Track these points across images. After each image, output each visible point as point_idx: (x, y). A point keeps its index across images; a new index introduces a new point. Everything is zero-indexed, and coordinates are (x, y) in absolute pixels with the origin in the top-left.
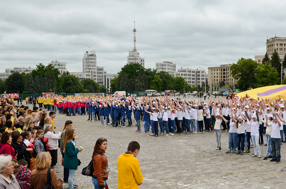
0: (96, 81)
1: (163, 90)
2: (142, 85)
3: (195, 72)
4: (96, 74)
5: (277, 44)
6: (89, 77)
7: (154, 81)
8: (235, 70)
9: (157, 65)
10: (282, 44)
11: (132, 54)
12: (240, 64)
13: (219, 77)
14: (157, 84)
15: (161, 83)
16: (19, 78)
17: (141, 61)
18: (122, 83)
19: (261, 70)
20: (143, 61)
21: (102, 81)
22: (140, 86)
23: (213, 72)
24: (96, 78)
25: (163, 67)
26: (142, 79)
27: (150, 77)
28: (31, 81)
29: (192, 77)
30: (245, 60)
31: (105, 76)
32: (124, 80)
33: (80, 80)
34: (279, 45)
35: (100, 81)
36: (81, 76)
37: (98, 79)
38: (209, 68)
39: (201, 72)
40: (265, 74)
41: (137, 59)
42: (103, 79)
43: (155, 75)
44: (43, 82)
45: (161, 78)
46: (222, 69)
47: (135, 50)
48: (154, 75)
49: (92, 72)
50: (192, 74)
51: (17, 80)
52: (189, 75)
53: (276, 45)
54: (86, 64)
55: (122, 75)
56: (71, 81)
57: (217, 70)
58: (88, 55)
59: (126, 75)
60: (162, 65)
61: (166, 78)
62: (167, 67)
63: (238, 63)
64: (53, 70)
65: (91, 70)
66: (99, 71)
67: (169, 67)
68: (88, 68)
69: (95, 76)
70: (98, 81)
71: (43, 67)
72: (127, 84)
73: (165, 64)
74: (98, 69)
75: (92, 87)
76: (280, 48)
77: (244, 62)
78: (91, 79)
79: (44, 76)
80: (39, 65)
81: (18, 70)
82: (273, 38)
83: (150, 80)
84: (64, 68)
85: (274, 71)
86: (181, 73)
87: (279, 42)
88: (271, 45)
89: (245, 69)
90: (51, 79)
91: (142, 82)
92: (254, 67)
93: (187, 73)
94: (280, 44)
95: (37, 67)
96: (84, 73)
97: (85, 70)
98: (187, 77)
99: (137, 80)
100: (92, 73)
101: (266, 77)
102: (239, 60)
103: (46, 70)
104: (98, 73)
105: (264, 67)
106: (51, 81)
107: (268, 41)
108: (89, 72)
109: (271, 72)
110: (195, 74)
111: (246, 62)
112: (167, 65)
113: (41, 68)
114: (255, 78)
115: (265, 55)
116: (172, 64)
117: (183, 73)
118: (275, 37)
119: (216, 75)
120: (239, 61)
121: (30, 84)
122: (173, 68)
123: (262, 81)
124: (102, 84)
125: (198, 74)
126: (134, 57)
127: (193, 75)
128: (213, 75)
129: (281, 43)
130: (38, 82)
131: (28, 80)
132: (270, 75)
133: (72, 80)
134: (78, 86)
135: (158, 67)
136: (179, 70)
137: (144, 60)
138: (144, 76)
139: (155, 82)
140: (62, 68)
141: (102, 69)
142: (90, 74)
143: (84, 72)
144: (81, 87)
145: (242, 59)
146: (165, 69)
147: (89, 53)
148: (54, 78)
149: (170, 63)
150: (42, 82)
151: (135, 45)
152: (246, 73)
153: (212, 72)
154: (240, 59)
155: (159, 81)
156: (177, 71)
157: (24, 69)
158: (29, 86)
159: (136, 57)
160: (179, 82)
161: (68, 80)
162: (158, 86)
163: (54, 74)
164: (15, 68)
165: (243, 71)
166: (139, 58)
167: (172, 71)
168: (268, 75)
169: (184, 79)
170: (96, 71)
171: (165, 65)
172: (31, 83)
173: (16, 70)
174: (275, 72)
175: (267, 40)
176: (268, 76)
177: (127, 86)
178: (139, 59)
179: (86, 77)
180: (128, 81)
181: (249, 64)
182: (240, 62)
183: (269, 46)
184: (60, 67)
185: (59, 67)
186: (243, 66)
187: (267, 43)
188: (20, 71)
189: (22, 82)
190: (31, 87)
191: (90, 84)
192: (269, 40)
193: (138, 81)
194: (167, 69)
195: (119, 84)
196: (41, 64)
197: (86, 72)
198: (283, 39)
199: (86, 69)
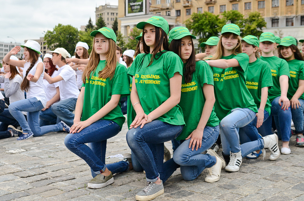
5: (108, 13)
8: (51, 39)
10: (113, 13)
12: (57, 31)
30: (63, 26)
34: (110, 14)
53: (106, 14)
63: (55, 30)
76: (111, 19)
77: (61, 29)
82: (103, 6)
87: (110, 11)
89: (62, 37)
94: (111, 13)
102: (56, 26)
105: (87, 36)
111: (64, 28)
118: (106, 5)
120: (55, 28)
129: (113, 11)
145: (60, 25)
152: (64, 42)
154: (57, 25)
165: (60, 40)
175: (96, 8)
181: (68, 31)
182: (57, 29)
183: (98, 15)
186: (60, 34)
187: (96, 12)
192: (98, 8)
198: (114, 7)
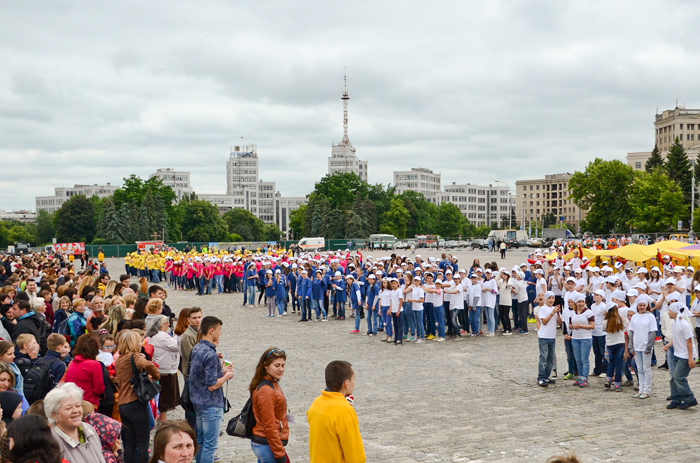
0: (257, 215)
1: (411, 235)
2: (363, 224)
3: (486, 192)
4: (257, 199)
5: (681, 125)
6: (241, 205)
7: (389, 213)
8: (581, 188)
9: (397, 176)
10: (693, 125)
11: (340, 151)
12: (593, 173)
13: (541, 203)
14: (396, 220)
15: (407, 218)
16: (85, 209)
17: (361, 167)
18: (316, 219)
19: (642, 186)
20: (363, 167)
21: (269, 214)
22: (358, 225)
23: (528, 192)
24: (257, 206)
25: (411, 181)
26: (361, 210)
27: (381, 204)
28: (111, 215)
29: (478, 204)
30: (605, 162)
31: (277, 202)
32: (322, 212)
33: (222, 213)
34: (685, 126)
35: (265, 214)
36: (223, 202)
37: (261, 211)
38: (518, 183)
39: (498, 193)
40: (653, 197)
41: (351, 162)
42: (272, 209)
43: (393, 200)
44: (139, 218)
45: (406, 206)
46: (548, 186)
47: (346, 143)
48: (388, 200)
49: (247, 193)
50: (478, 196)
51: (80, 213)
52: (471, 199)
53: (677, 126)
54: (235, 175)
55: (317, 199)
56: (201, 214)
57: (538, 188)
58: (239, 155)
59: (327, 200)
60: (409, 176)
61: (418, 207)
62: (419, 181)
63: (588, 171)
64: (160, 190)
65: (246, 189)
66: (264, 191)
67: (425, 182)
68: (239, 185)
69: (254, 202)
70: (262, 214)
71: (138, 182)
72: (328, 221)
73: (415, 173)
74: (261, 188)
75: (246, 227)
76: (688, 135)
77: (601, 168)
78: (245, 208)
79: (139, 204)
80: (128, 177)
81: (83, 189)
82: (670, 112)
83: (380, 210)
84: (186, 186)
85: (674, 190)
86: (451, 195)
87: (686, 121)
88: (665, 128)
89: (604, 185)
90: (156, 210)
91: (362, 217)
92: (626, 179)
93: (467, 195)
94: (688, 125)
95: (125, 182)
96: (229, 197)
97: (233, 190)
98: (468, 203)
99: (350, 212)
100: (247, 196)
101: (654, 203)
102: (590, 163)
103: (145, 191)
104: (261, 195)
105: (650, 180)
106: (156, 214)
107: (659, 118)
108: (242, 193)
109: (667, 191)
110: (485, 197)
111: (606, 167)
112: (419, 177)
113: (134, 185)
114: (628, 206)
115: (652, 151)
116: (431, 175)
117: (458, 195)
118: (677, 108)
119: (535, 200)
120: (589, 167)
121: (109, 221)
122: (433, 183)
123: (645, 213)
124: (270, 222)
125: (491, 197)
126: (343, 159)
127: (482, 200)
128: (529, 200)
129: (691, 122)
130: (128, 217)
131: (106, 212)
132: (664, 199)
133: (204, 211)
134: (216, 226)
135: (400, 182)
136: (448, 188)
137: (366, 166)
138: (367, 202)
139: (392, 216)
140: (182, 185)
141: (270, 187)
142: (244, 197)
143: (229, 193)
144: (222, 228)
145: (598, 161)
146: (416, 185)
147: (241, 151)
148: (161, 208)
149: (427, 171)
150: (136, 218)
151: (346, 132)
152: (607, 193)
153: (525, 192)
154: (593, 162)
155: (402, 214)
156: (442, 190)
157: (96, 187)
158: (107, 225)
159: (349, 159)
160: (446, 215)
161: (195, 212)
162: (400, 226)
163: (163, 199)
164: (76, 186)
165: (599, 189)
166: (354, 160)
167: (433, 190)
168: (661, 199)
169: (458, 210)
170: (257, 191)
171: (416, 176)
172: (111, 218)
173: (78, 190)
174: (676, 190)
175: (657, 116)
176: (660, 202)
177: (328, 225)
178: (354, 163)
179: (233, 206)
180: (331, 215)
181: (614, 172)
182: (593, 168)
183: (661, 129)
184: (177, 182)
185: (173, 182)
186: (599, 177)
187: (656, 124)
188: (87, 192)
189: (91, 217)
190: (112, 228)
191: (243, 222)
192: (662, 115)
193: (352, 215)
194: (419, 185)
195: (308, 220)
196: (133, 177)
197: (234, 192)
198: (694, 112)
199: (235, 186)
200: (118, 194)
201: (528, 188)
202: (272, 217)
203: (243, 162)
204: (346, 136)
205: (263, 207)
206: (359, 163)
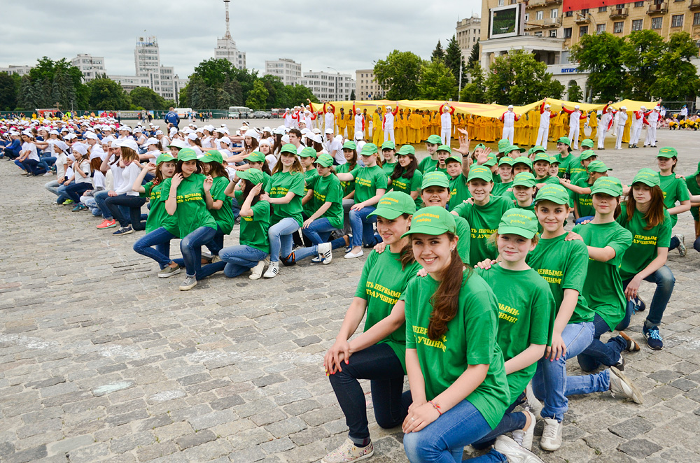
0: (160, 93)
1: (268, 108)
2: (230, 98)
3: (335, 79)
4: (159, 80)
5: (475, 31)
6: (146, 85)
7: (252, 92)
8: (384, 73)
9: (268, 64)
11: (223, 44)
12: (392, 61)
13: (374, 87)
14: (258, 97)
15: (266, 95)
16: (8, 84)
17: (240, 56)
18: (195, 95)
19: (426, 72)
20: (242, 56)
21: (170, 92)
22: (227, 100)
23: (365, 79)
24: (160, 86)
25: (279, 68)
26: (230, 88)
27: (246, 84)
28: (28, 88)
29: (328, 87)
30: (401, 53)
31: (176, 83)
32: (199, 89)
33: (129, 91)
34: (477, 32)
35: (167, 92)
36: (132, 82)
37: (163, 89)
38: (358, 72)
39: (344, 79)
40: (433, 80)
41: (232, 53)
42: (172, 88)
43: (255, 81)
44: (51, 92)
45: (267, 86)
47: (228, 37)
48: (253, 81)
49: (151, 75)
50: (328, 81)
51: (3, 88)
52: (323, 83)
53: (472, 31)
54: (141, 61)
55: (196, 79)
56: (107, 90)
57: (367, 75)
58: (143, 44)
59: (202, 80)
60: (277, 65)
61: (276, 88)
62: (284, 68)
63: (388, 59)
64: (69, 70)
65: (150, 72)
66: (165, 74)
67: (289, 69)
68: (144, 69)
69: (158, 83)
70: (164, 92)
71: (50, 63)
72: (204, 97)
73: (281, 62)
74: (162, 71)
75: (149, 101)
77: (397, 58)
78: (150, 88)
79: (51, 81)
80: (41, 59)
81: (16, 70)
83: (245, 89)
84: (101, 68)
85: (448, 75)
86: (308, 80)
87: (478, 28)
88: (463, 32)
89: (398, 70)
90: (66, 86)
91: (230, 94)
93: (320, 80)
95: (39, 63)
96: (137, 78)
97: (140, 73)
98: (321, 86)
99: (220, 90)
100: (151, 77)
101: (434, 85)
102: (390, 53)
103: (56, 69)
104: (163, 77)
105: (431, 67)
106: (66, 89)
107: (460, 25)
108: (147, 75)
109: (443, 76)
110: (334, 82)
111: (401, 56)
112: (285, 65)
113: (46, 65)
114: (416, 87)
115: (436, 45)
116: (294, 64)
117: (314, 80)
119: (369, 85)
120: (390, 56)
121: (26, 94)
122: (296, 71)
123: (427, 92)
124: (171, 98)
125: (339, 82)
126: (226, 50)
127: (331, 84)
128: (364, 84)
130: (42, 90)
131: (23, 86)
132: (441, 81)
133: (109, 87)
134: (121, 100)
135: (270, 69)
136: (306, 75)
137: (244, 56)
138: (234, 83)
139: (254, 94)
140: (98, 68)
141: (170, 71)
142: (149, 78)
143: (137, 76)
144: (126, 101)
145: (396, 52)
146: (282, 72)
147: (145, 41)
148: (70, 84)
149: (291, 61)
150: (49, 92)
151: (228, 28)
152: (400, 77)
153: (362, 79)
154: (392, 52)
155: (262, 92)
156: (302, 75)
157: (27, 68)
158: (25, 97)
159: (230, 50)
160: (300, 94)
161: (101, 88)
162: (261, 101)
163: (71, 77)
164: (10, 67)
165: (395, 74)
166: (234, 51)
167: (295, 76)
168: (438, 82)
169: (310, 91)
170: (159, 74)
171: (282, 65)
172: (28, 92)
173: (12, 70)
174: (450, 76)
176: (438, 84)
177: (204, 100)
178: (235, 53)
179: (141, 85)
180: (206, 92)
181: (407, 60)
183: (460, 33)
184: (94, 65)
185: (91, 65)
186: (396, 64)
188: (20, 71)
189: (13, 91)
190: (29, 99)
191: (146, 97)
192: (461, 22)
193: (222, 92)
194: (285, 71)
195: (189, 96)
196: (45, 58)
197: (141, 75)
199: (141, 69)
200: (33, 71)
201: (365, 75)
202: (172, 95)
203: (147, 50)
204: (228, 32)
205: (165, 86)
206: (239, 54)
